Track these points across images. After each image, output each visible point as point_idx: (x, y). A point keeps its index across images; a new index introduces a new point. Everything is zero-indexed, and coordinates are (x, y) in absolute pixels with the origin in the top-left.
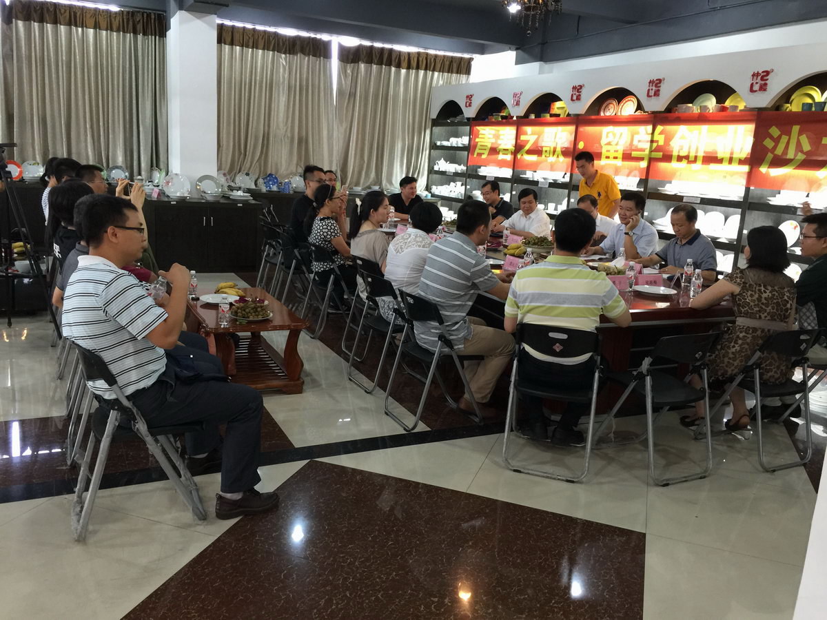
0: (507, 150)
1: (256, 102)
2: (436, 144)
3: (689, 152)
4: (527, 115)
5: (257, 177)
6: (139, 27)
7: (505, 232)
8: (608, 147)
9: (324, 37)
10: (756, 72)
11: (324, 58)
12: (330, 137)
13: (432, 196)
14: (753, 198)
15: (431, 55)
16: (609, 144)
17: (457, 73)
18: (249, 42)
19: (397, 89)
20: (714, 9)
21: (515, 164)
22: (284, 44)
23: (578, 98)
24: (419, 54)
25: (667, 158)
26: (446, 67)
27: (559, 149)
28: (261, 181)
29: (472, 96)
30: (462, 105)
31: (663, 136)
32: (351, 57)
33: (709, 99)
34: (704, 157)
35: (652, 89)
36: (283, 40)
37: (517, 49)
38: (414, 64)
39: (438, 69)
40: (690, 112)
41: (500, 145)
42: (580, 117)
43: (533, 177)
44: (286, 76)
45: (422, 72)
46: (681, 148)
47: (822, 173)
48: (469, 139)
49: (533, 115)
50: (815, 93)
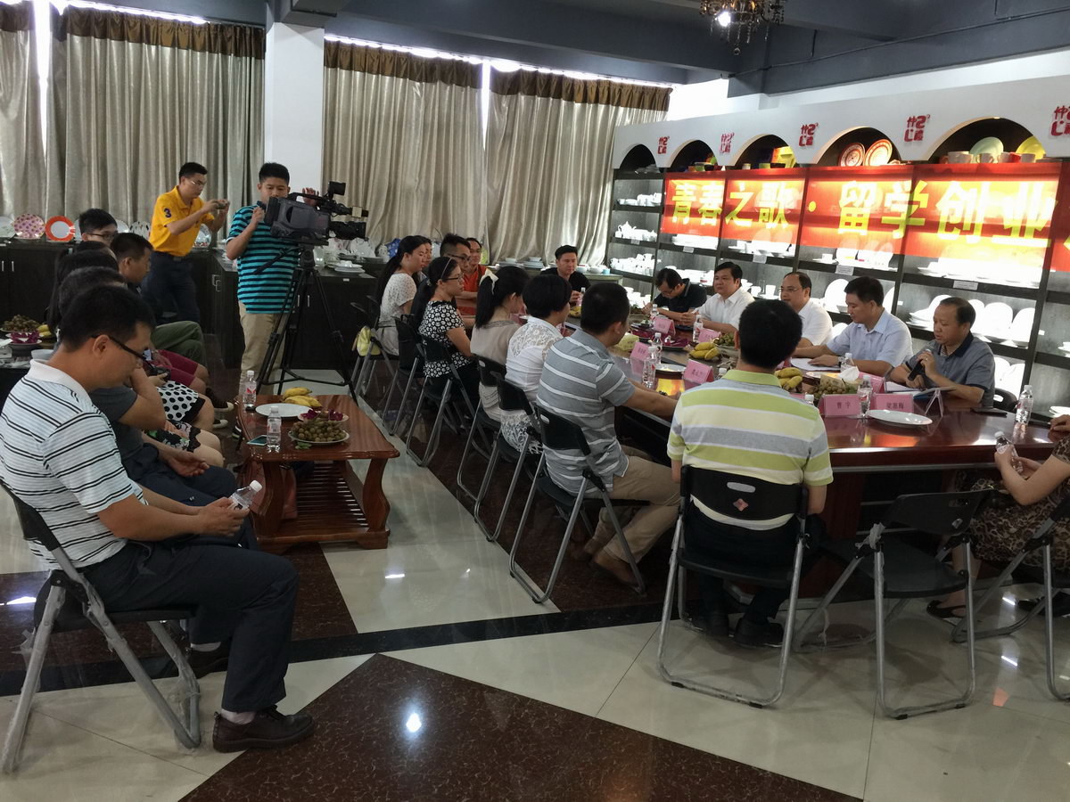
0: (712, 212)
1: (380, 144)
2: (618, 203)
3: (963, 219)
4: (739, 165)
5: (379, 243)
6: (230, 45)
7: (697, 325)
8: (849, 210)
9: (473, 60)
10: (1061, 107)
11: (472, 87)
12: (477, 192)
13: (611, 272)
14: (1053, 285)
15: (615, 84)
16: (851, 205)
17: (650, 108)
18: (372, 65)
19: (568, 128)
20: (1004, 21)
21: (721, 231)
22: (418, 68)
23: (810, 142)
24: (599, 82)
25: (932, 226)
26: (636, 100)
27: (781, 212)
28: (383, 248)
29: (667, 139)
30: (654, 151)
31: (926, 196)
32: (507, 86)
33: (995, 145)
34: (984, 225)
35: (912, 131)
36: (417, 64)
37: (730, 76)
38: (592, 96)
39: (625, 102)
40: (967, 162)
41: (703, 204)
42: (811, 168)
43: (746, 249)
44: (422, 110)
45: (603, 106)
46: (952, 212)
48: (663, 196)
49: (748, 165)
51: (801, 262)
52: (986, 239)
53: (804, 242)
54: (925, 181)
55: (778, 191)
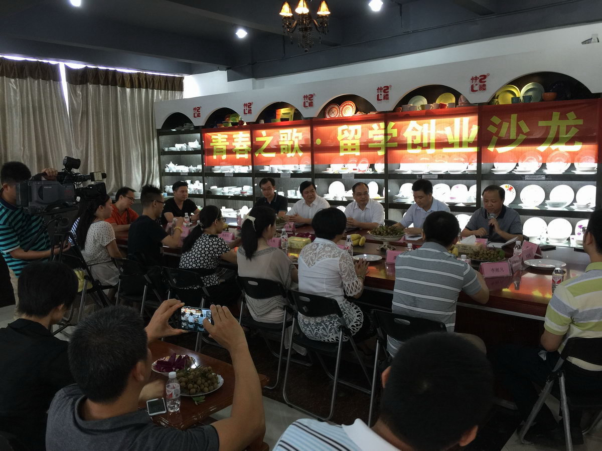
0: (243, 150)
2: (163, 150)
3: (422, 141)
4: (258, 121)
8: (345, 142)
9: (53, 62)
11: (54, 80)
14: (483, 171)
15: (149, 75)
16: (345, 139)
17: (172, 90)
20: (408, 33)
21: (253, 161)
23: (311, 105)
24: (139, 74)
25: (403, 146)
26: (163, 86)
27: (296, 145)
29: (199, 108)
30: (190, 115)
31: (395, 130)
32: (79, 79)
33: (421, 100)
34: (436, 143)
35: (381, 95)
37: (227, 69)
38: (136, 83)
39: (156, 87)
40: (414, 110)
41: (236, 146)
42: (313, 120)
43: (272, 170)
44: (18, 98)
45: (144, 90)
46: (414, 137)
47: (542, 148)
48: (201, 143)
49: (263, 120)
50: (515, 90)
51: (316, 174)
52: (439, 150)
53: (315, 162)
54: (393, 122)
55: (292, 134)
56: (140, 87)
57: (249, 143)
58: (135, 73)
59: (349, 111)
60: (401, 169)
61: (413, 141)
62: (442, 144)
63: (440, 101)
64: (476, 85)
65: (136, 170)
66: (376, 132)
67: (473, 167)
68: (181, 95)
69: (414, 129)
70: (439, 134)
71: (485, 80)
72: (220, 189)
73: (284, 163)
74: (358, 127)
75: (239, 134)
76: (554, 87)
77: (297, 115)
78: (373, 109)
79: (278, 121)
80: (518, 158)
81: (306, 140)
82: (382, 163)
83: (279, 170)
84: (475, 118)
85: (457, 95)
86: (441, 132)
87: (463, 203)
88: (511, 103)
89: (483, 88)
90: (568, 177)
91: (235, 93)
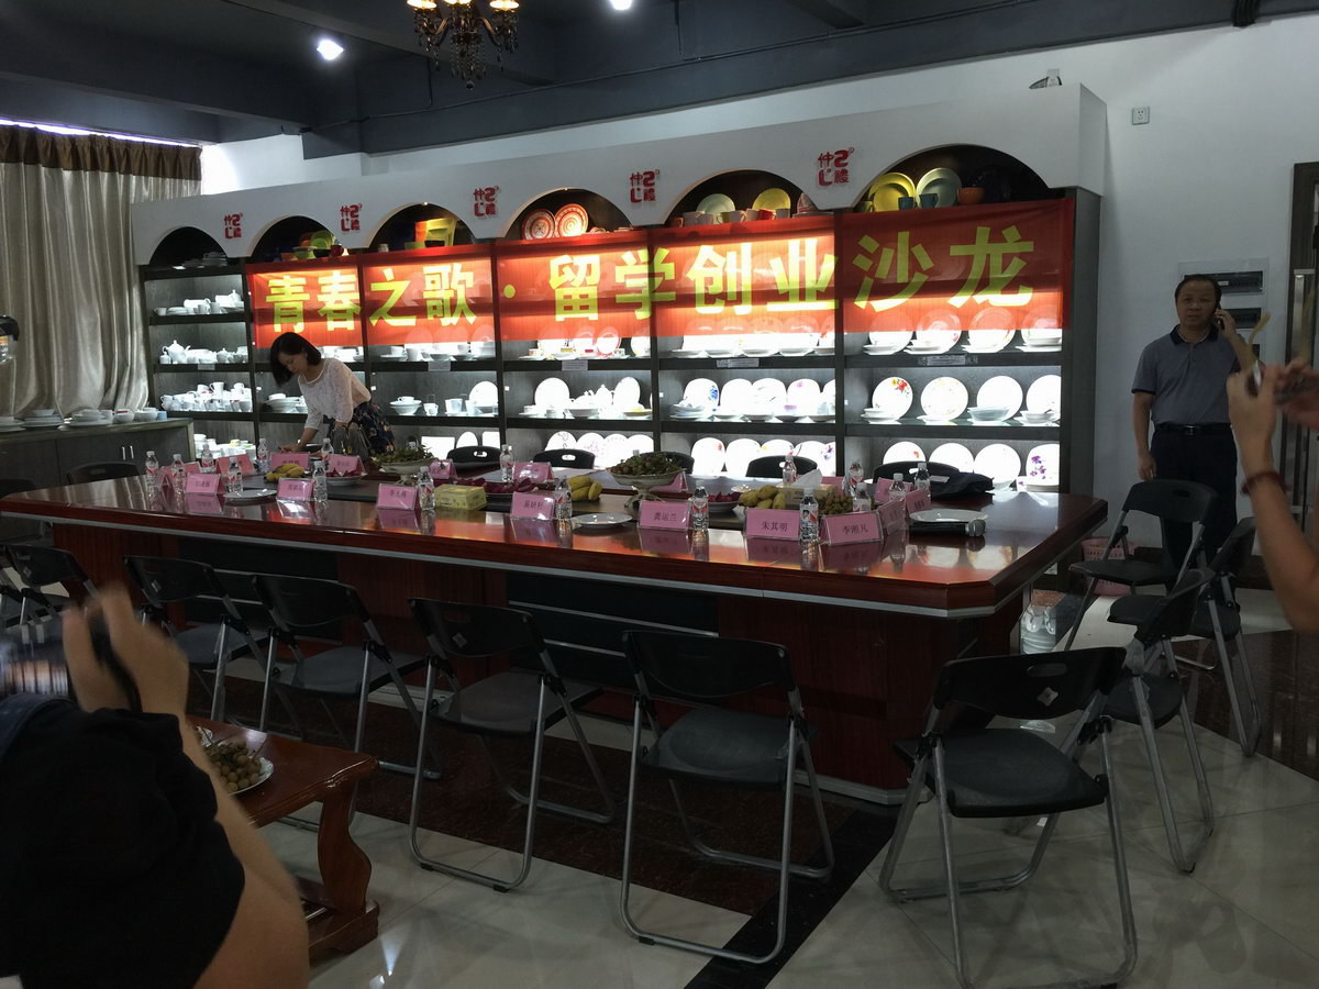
0: (343, 311)
2: (155, 314)
3: (725, 287)
4: (376, 247)
8: (567, 291)
10: (825, 154)
13: (168, 416)
15: (118, 141)
16: (566, 285)
17: (174, 176)
20: (693, 61)
21: (365, 336)
23: (491, 210)
24: (92, 140)
25: (687, 299)
27: (462, 302)
31: (671, 266)
33: (723, 203)
34: (753, 292)
35: (639, 189)
38: (86, 159)
39: (136, 170)
40: (709, 222)
41: (325, 303)
42: (497, 243)
45: (106, 174)
46: (709, 281)
47: (958, 300)
48: (245, 298)
49: (386, 245)
50: (906, 183)
51: (506, 362)
52: (759, 308)
53: (504, 337)
54: (666, 248)
55: (450, 275)
56: (95, 167)
57: (357, 296)
58: (84, 136)
59: (575, 225)
60: (684, 349)
61: (706, 288)
62: (765, 294)
63: (762, 205)
64: (829, 171)
65: (90, 359)
66: (630, 269)
67: (829, 341)
68: (197, 188)
69: (709, 264)
70: (757, 274)
71: (845, 161)
72: (292, 400)
73: (436, 340)
74: (594, 259)
75: (331, 275)
76: (980, 178)
77: (462, 234)
78: (624, 222)
79: (420, 245)
80: (914, 321)
81: (483, 288)
82: (646, 335)
83: (424, 355)
84: (827, 240)
85: (794, 193)
86: (764, 272)
87: (811, 417)
88: (897, 209)
89: (842, 177)
90: (1009, 358)
91: (321, 182)
